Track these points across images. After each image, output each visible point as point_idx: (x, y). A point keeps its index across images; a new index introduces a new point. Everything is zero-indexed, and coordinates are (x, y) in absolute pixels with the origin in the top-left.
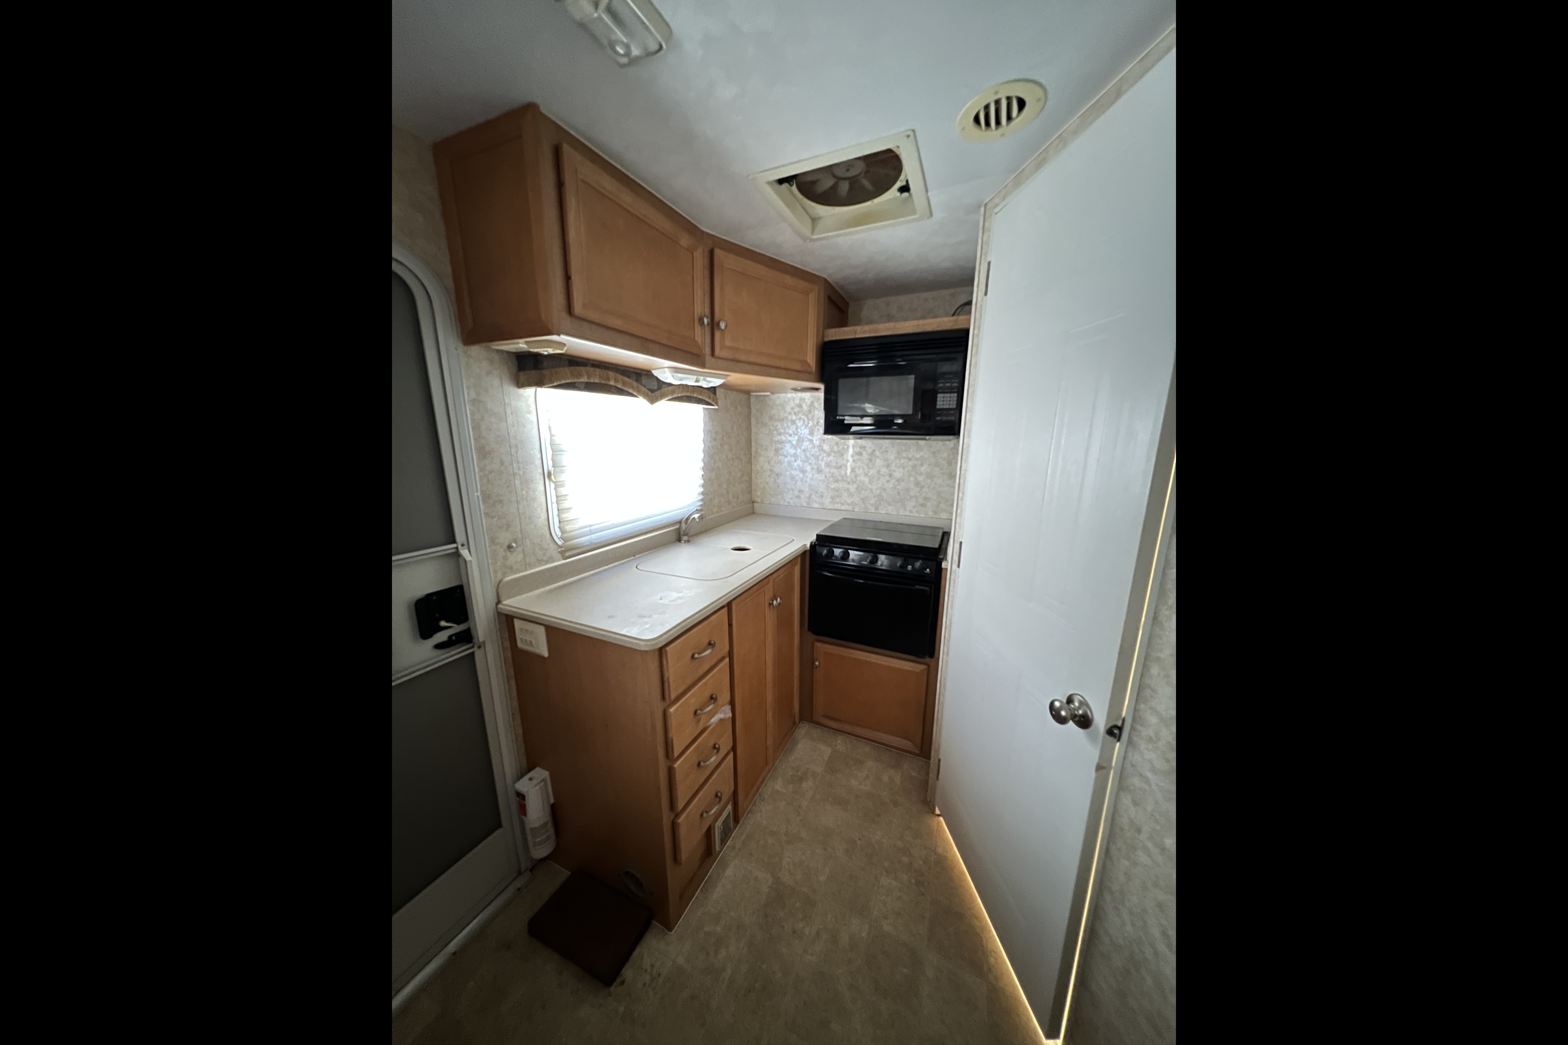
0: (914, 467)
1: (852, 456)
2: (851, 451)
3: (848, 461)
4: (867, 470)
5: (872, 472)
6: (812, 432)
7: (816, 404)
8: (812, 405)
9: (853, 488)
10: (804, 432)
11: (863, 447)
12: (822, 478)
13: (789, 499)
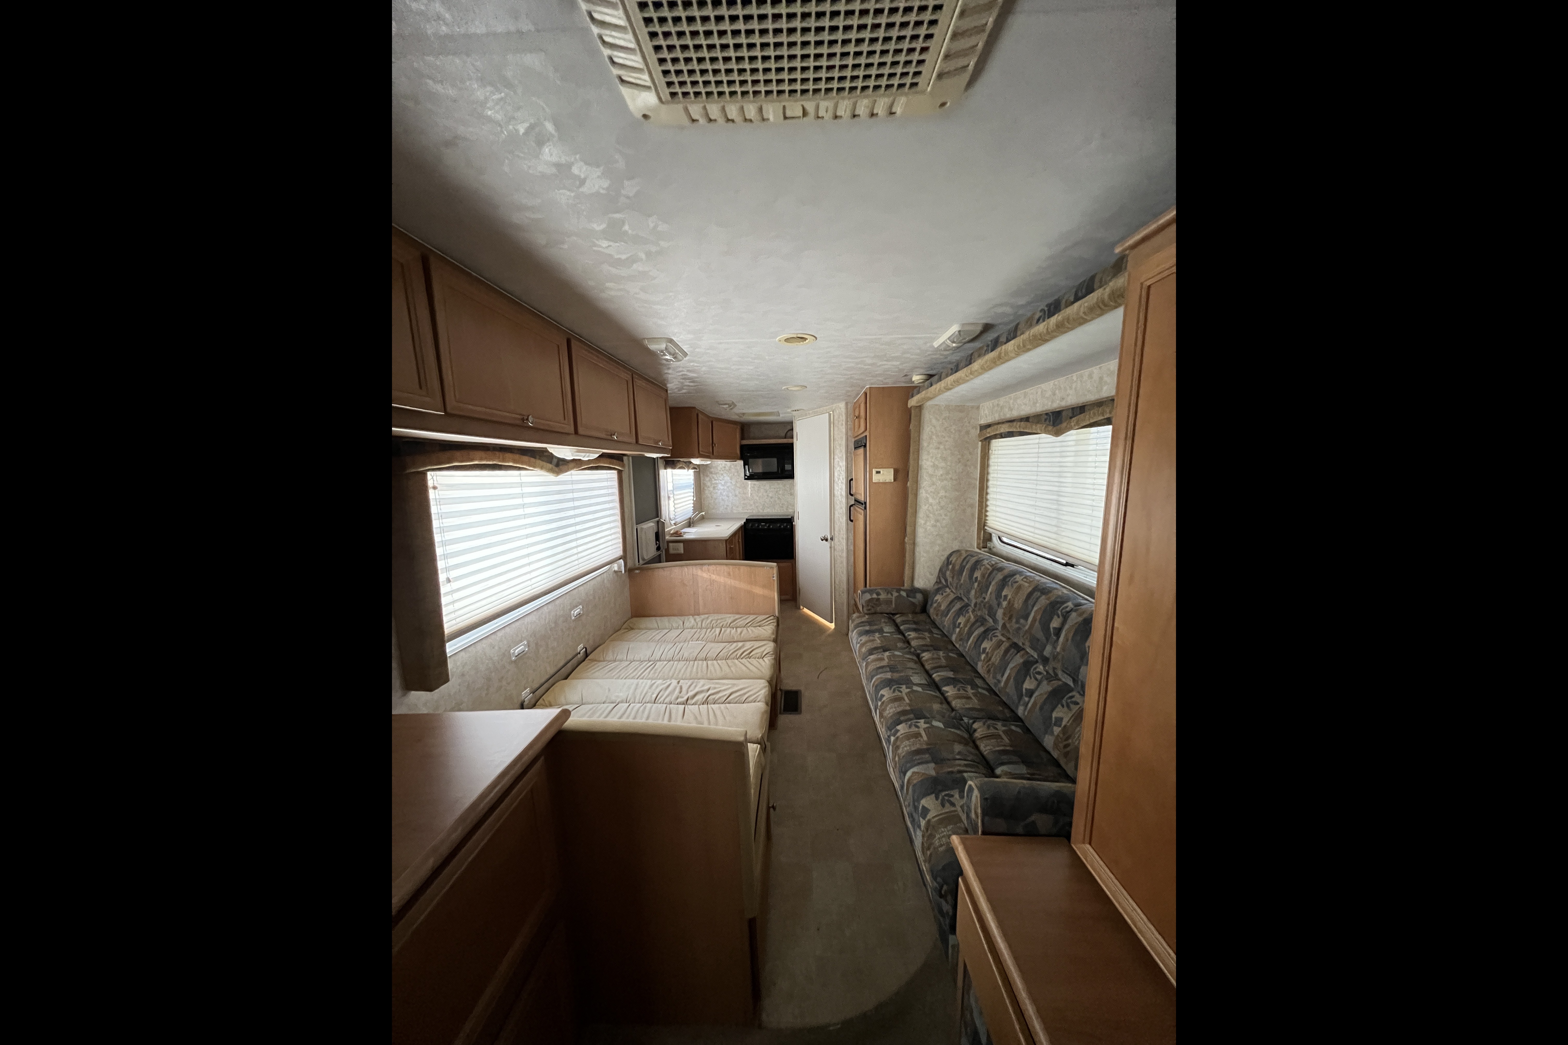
0: (777, 492)
1: (750, 488)
2: (749, 486)
3: (748, 490)
4: (757, 494)
5: (760, 494)
6: (731, 479)
7: (732, 467)
8: (730, 467)
9: (752, 502)
10: (727, 478)
11: (754, 484)
12: (738, 499)
13: (721, 510)
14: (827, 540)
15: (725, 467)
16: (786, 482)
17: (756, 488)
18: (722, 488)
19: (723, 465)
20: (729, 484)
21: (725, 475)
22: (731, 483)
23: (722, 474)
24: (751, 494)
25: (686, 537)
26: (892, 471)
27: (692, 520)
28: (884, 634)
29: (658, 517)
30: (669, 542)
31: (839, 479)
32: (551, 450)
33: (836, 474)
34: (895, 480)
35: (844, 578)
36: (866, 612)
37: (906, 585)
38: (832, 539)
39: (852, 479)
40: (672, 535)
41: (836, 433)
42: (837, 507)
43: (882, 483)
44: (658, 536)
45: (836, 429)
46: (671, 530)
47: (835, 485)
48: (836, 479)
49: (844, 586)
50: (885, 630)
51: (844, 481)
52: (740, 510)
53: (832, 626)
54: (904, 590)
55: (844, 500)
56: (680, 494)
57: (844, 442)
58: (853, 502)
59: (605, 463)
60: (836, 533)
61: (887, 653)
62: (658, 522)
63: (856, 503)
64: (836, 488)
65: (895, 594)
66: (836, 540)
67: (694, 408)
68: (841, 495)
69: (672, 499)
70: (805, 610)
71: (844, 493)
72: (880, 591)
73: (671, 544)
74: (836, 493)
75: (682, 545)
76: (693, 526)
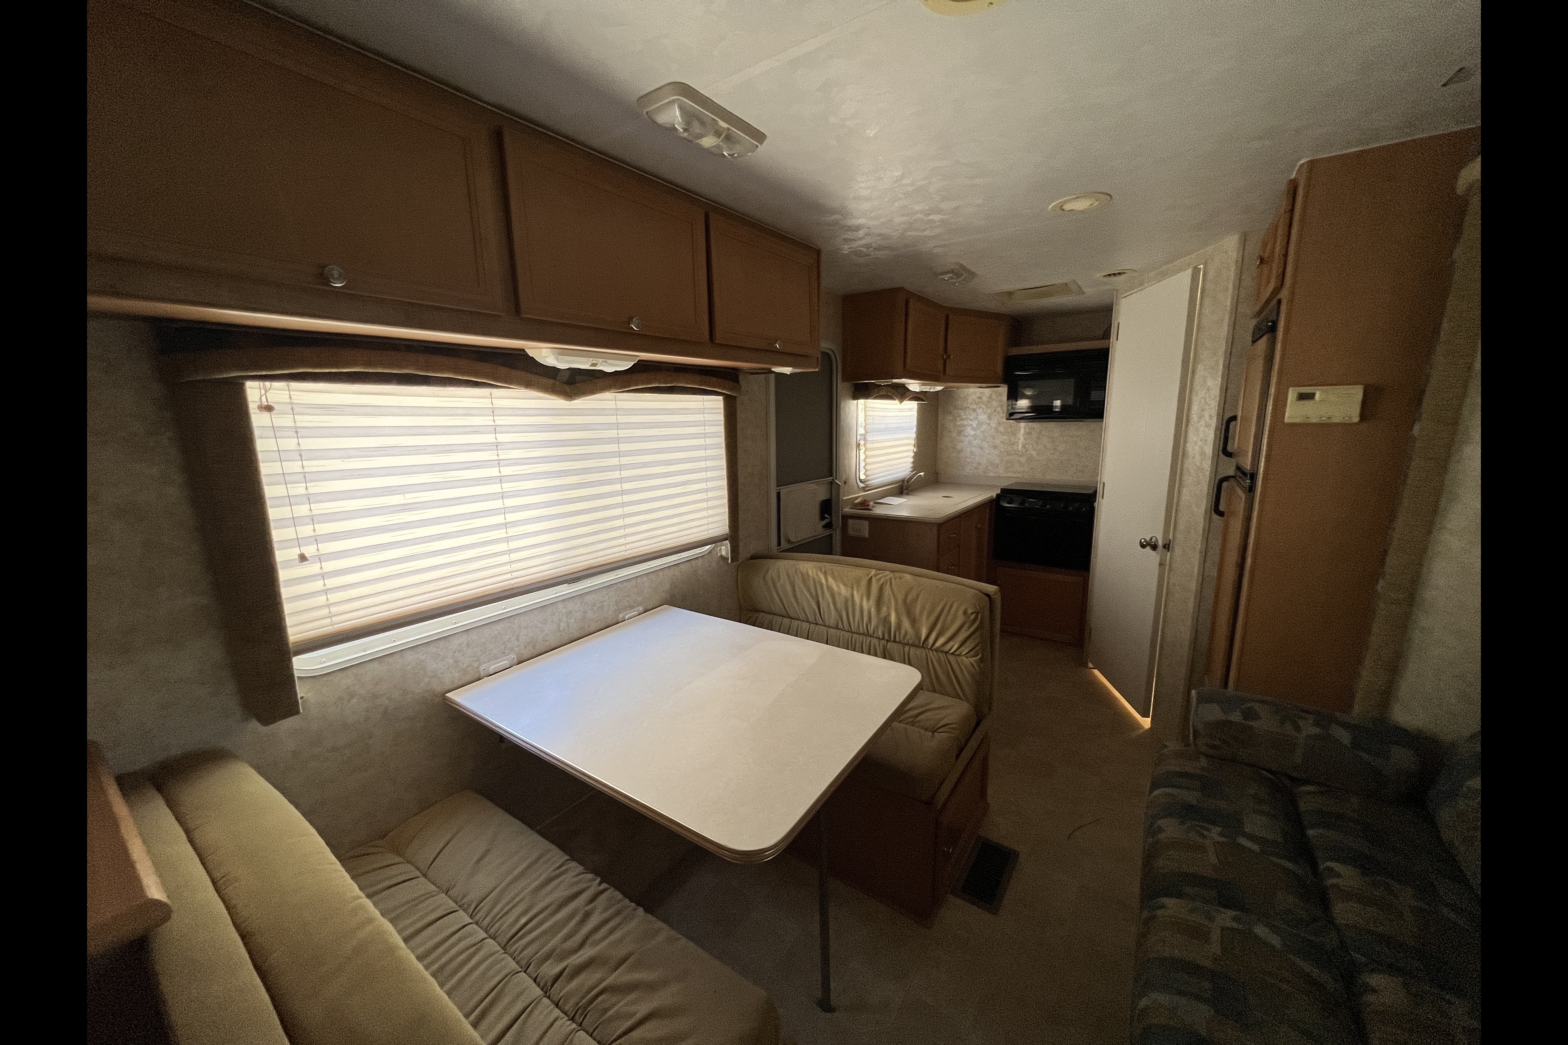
0: (1072, 442)
1: (1023, 435)
2: (1022, 431)
3: (1019, 439)
4: (1035, 446)
5: (1039, 447)
6: (990, 418)
7: (994, 397)
8: (990, 397)
9: (1023, 460)
10: (983, 417)
11: (1033, 429)
12: (998, 452)
13: (968, 470)
14: (1154, 547)
15: (980, 398)
16: (1091, 425)
17: (1035, 435)
18: (972, 433)
19: (978, 395)
20: (984, 427)
21: (979, 411)
22: (989, 424)
23: (974, 410)
24: (1024, 446)
25: (879, 511)
26: (1357, 393)
27: (906, 483)
28: (1242, 841)
29: (831, 476)
30: (846, 518)
31: (1201, 417)
32: (531, 353)
33: (1195, 408)
34: (1363, 417)
35: (1186, 635)
36: (1204, 749)
37: (1357, 709)
38: (1167, 547)
39: (1234, 418)
40: (855, 506)
41: (1207, 311)
42: (1188, 479)
43: (1315, 424)
44: (827, 507)
45: (1207, 302)
46: (857, 498)
47: (1191, 429)
48: (1194, 417)
49: (1184, 651)
50: (1248, 829)
51: (1214, 423)
52: (1001, 471)
53: (1146, 723)
54: (1345, 726)
55: (1207, 465)
56: (884, 441)
57: (1224, 330)
58: (1231, 472)
59: (693, 383)
60: (1178, 535)
61: (1226, 918)
62: (831, 483)
63: (1239, 474)
64: (1192, 437)
65: (1309, 729)
66: (1178, 550)
67: (901, 289)
68: (1203, 453)
69: (863, 449)
70: (1097, 672)
71: (1209, 450)
72: (1257, 707)
73: (850, 521)
74: (1190, 447)
75: (866, 524)
76: (907, 494)
